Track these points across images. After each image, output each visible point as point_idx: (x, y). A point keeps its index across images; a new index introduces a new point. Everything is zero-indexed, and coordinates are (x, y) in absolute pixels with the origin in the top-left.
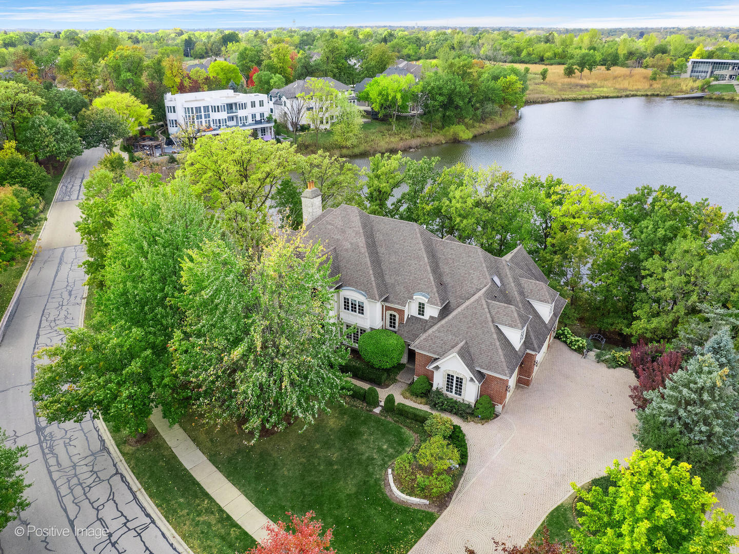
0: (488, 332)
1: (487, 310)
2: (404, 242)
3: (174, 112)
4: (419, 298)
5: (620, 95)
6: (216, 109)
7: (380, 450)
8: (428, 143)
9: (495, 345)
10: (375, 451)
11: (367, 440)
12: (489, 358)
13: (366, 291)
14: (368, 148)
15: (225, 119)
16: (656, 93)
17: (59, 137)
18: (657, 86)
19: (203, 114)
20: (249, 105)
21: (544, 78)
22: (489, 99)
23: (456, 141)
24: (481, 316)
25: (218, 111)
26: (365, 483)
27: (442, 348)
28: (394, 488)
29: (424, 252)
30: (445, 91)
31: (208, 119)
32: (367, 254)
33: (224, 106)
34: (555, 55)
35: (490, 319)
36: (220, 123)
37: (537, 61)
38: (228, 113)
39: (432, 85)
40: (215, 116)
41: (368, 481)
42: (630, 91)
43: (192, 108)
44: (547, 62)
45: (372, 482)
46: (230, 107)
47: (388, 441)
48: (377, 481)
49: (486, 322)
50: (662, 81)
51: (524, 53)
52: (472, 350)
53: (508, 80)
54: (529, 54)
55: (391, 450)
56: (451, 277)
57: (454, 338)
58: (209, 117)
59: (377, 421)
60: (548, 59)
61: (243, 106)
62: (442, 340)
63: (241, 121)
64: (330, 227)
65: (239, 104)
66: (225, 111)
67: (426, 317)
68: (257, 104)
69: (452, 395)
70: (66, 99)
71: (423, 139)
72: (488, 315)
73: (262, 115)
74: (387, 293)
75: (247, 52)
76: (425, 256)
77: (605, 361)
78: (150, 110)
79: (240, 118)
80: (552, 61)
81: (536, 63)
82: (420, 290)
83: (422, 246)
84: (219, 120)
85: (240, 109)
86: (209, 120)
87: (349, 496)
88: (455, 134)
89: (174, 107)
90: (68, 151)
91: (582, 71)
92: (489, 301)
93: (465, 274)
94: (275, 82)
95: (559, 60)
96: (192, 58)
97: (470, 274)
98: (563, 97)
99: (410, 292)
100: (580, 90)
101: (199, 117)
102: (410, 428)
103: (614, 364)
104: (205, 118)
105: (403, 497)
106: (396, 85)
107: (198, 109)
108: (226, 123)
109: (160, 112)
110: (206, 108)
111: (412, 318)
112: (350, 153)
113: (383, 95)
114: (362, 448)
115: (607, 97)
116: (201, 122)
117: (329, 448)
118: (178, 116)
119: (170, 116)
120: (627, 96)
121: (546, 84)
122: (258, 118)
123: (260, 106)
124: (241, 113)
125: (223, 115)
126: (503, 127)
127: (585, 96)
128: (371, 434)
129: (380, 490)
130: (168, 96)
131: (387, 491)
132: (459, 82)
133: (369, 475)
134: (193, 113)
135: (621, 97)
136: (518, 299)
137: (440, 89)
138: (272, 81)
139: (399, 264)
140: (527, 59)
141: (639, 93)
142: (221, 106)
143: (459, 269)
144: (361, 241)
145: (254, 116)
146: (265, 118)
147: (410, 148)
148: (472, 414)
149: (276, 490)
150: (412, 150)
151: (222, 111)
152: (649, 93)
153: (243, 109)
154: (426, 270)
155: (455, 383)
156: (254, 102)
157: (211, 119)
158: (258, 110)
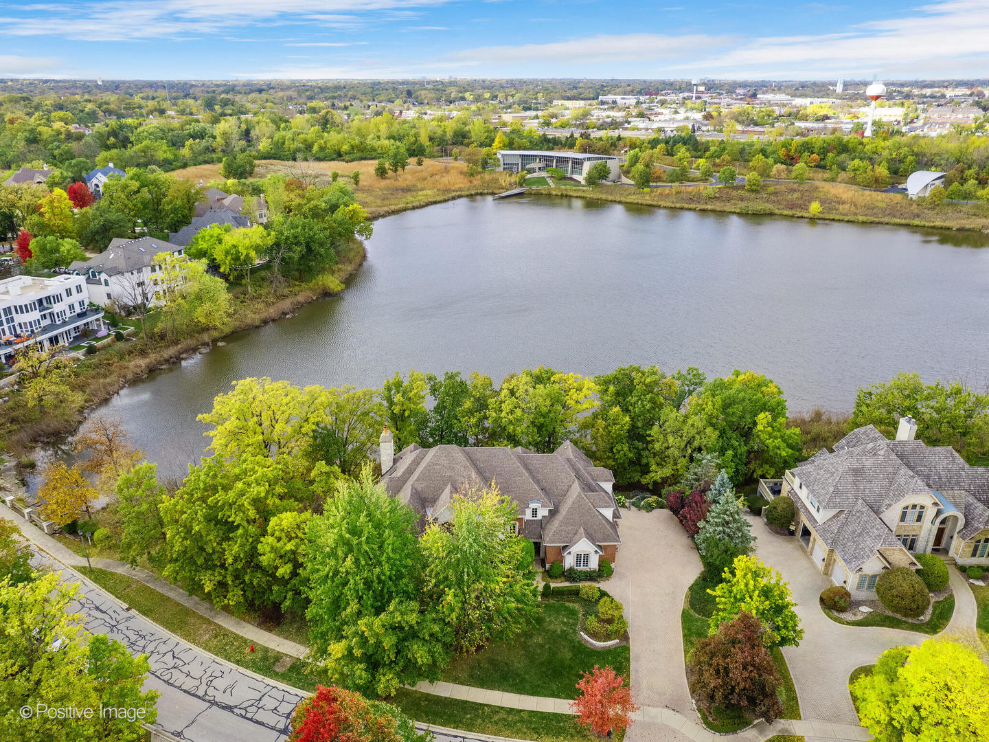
0: (594, 516)
1: (587, 500)
4: (533, 506)
5: (447, 198)
6: (24, 309)
7: (565, 624)
8: (299, 303)
10: (562, 625)
11: (551, 621)
12: (602, 534)
15: (38, 320)
16: (479, 191)
18: (477, 181)
20: (64, 295)
21: (357, 183)
23: (327, 294)
24: (585, 506)
25: (26, 312)
26: (573, 647)
27: (567, 537)
28: (594, 642)
31: (11, 324)
33: (35, 303)
34: (353, 147)
35: (592, 506)
36: (31, 326)
37: (334, 156)
38: (40, 312)
39: (286, 234)
40: (22, 318)
41: (574, 645)
42: (454, 191)
44: (347, 158)
45: (577, 644)
47: (564, 616)
48: (579, 642)
49: (590, 509)
50: (479, 177)
51: (315, 148)
52: (589, 532)
54: (322, 149)
55: (571, 621)
56: (546, 482)
57: (573, 527)
58: (14, 321)
60: (346, 154)
61: (58, 298)
62: (565, 532)
63: (58, 317)
64: (438, 467)
65: (54, 296)
66: (36, 309)
67: (539, 517)
68: (74, 291)
69: (582, 568)
71: (292, 299)
72: (590, 504)
73: (82, 304)
77: (643, 508)
79: (57, 314)
80: (352, 156)
81: (333, 160)
82: (533, 500)
83: (519, 464)
84: (30, 323)
85: (55, 303)
86: (13, 326)
87: (570, 659)
88: (323, 285)
91: (396, 171)
93: (556, 477)
94: (69, 251)
95: (359, 155)
97: (559, 476)
98: (393, 208)
100: (405, 197)
102: (570, 601)
103: (649, 508)
104: (8, 323)
105: (602, 644)
106: (247, 242)
108: (40, 324)
110: (7, 311)
111: (529, 522)
114: (552, 627)
115: (435, 203)
117: (531, 637)
120: (454, 198)
121: (362, 190)
122: (78, 310)
123: (78, 292)
124: (58, 308)
125: (35, 315)
127: (414, 204)
128: (550, 616)
129: (586, 647)
131: (589, 646)
132: (317, 226)
133: (572, 641)
135: (448, 200)
137: (296, 237)
139: (506, 483)
140: (322, 155)
141: (463, 193)
142: (30, 304)
145: (72, 308)
146: (86, 306)
147: (285, 314)
148: (599, 576)
149: (524, 679)
150: (288, 316)
151: (32, 310)
152: (473, 192)
153: (58, 302)
154: (530, 483)
155: (583, 558)
156: (70, 289)
157: (17, 324)
158: (75, 298)
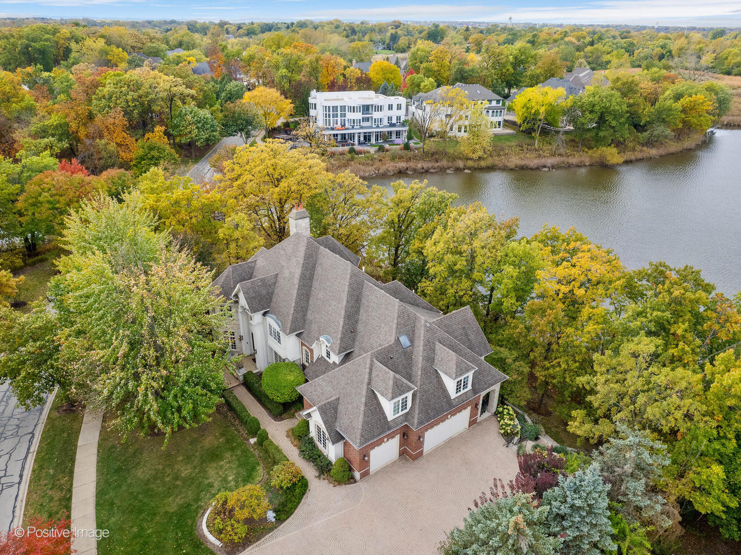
0: (360, 393)
1: (368, 370)
2: (335, 281)
3: (315, 109)
4: (324, 341)
6: (353, 109)
7: (224, 479)
8: (568, 163)
9: (360, 409)
10: (220, 479)
11: (221, 467)
12: (350, 421)
13: (282, 322)
14: (497, 162)
15: (360, 120)
17: (200, 125)
19: (339, 113)
20: (386, 108)
22: (664, 121)
23: (602, 165)
24: (360, 376)
25: (354, 112)
26: (189, 505)
27: (319, 397)
28: (204, 521)
29: (346, 295)
30: (597, 108)
31: (343, 118)
32: (297, 286)
33: (360, 107)
35: (366, 381)
36: (354, 123)
38: (363, 114)
40: (350, 116)
41: (191, 505)
43: (329, 107)
46: (366, 108)
47: (237, 473)
48: (199, 508)
49: (362, 383)
52: (341, 408)
53: (692, 99)
55: (232, 483)
56: (365, 326)
57: (332, 390)
58: (345, 116)
59: (245, 452)
61: (379, 108)
62: (322, 389)
63: (375, 122)
65: (375, 106)
66: (360, 112)
67: (331, 361)
68: (395, 107)
69: (321, 447)
70: (231, 90)
71: (562, 159)
72: (367, 376)
73: (398, 118)
74: (303, 328)
75: (419, 53)
76: (345, 299)
78: (293, 105)
79: (375, 119)
82: (328, 333)
83: (347, 289)
84: (354, 120)
85: (375, 111)
86: (344, 120)
88: (602, 157)
89: (315, 104)
90: (206, 138)
92: (375, 361)
93: (377, 326)
94: (426, 86)
96: (394, 52)
97: (380, 327)
99: (320, 332)
101: (335, 116)
104: (341, 117)
106: (542, 98)
107: (335, 108)
108: (360, 123)
109: (303, 108)
110: (343, 108)
111: (321, 359)
112: (476, 166)
113: (528, 108)
114: (212, 473)
116: (337, 120)
118: (317, 113)
119: (312, 112)
122: (394, 121)
123: (398, 109)
124: (376, 115)
125: (358, 116)
126: (673, 154)
128: (229, 462)
129: (195, 517)
130: (313, 93)
131: (199, 521)
134: (329, 111)
136: (420, 366)
138: (422, 84)
139: (323, 302)
142: (357, 107)
143: (374, 319)
144: (298, 272)
145: (390, 118)
146: (401, 121)
147: (545, 167)
148: (329, 472)
151: (357, 112)
153: (378, 111)
154: (340, 314)
155: (322, 436)
156: (392, 105)
157: (346, 119)
158: (395, 113)
